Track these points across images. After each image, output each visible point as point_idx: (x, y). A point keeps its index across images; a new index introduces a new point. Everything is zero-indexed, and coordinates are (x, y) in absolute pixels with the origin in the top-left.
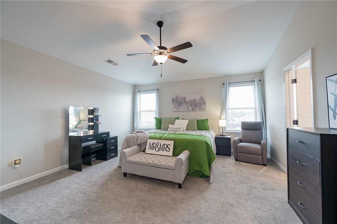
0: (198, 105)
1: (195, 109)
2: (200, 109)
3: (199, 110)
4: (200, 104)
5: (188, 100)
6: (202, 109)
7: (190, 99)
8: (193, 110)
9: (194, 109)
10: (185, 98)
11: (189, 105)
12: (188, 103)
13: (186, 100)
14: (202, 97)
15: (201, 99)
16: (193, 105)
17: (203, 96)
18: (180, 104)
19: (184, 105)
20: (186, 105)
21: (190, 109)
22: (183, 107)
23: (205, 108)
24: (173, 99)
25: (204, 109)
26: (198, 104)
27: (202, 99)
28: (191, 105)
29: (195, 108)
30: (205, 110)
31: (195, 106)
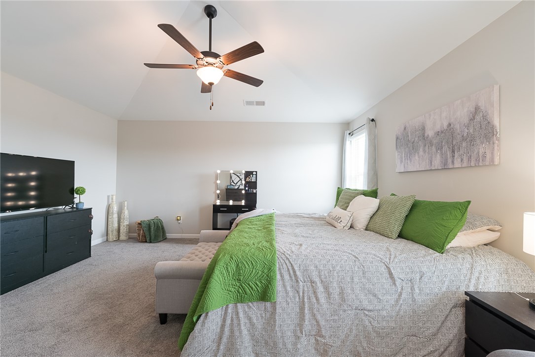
0: (464, 144)
1: (453, 162)
2: (470, 158)
3: (465, 165)
4: (471, 140)
5: (430, 133)
6: (477, 160)
7: (438, 128)
8: (445, 168)
9: (450, 161)
10: (423, 129)
11: (434, 149)
12: (431, 144)
13: (426, 135)
14: (477, 109)
15: (472, 119)
16: (445, 148)
17: (482, 104)
18: (411, 148)
19: (421, 150)
20: (424, 151)
21: (437, 162)
22: (419, 157)
23: (488, 156)
24: (397, 138)
25: (484, 157)
26: (464, 139)
27: (478, 118)
28: (440, 148)
29: (453, 156)
30: (492, 163)
31: (453, 152)
